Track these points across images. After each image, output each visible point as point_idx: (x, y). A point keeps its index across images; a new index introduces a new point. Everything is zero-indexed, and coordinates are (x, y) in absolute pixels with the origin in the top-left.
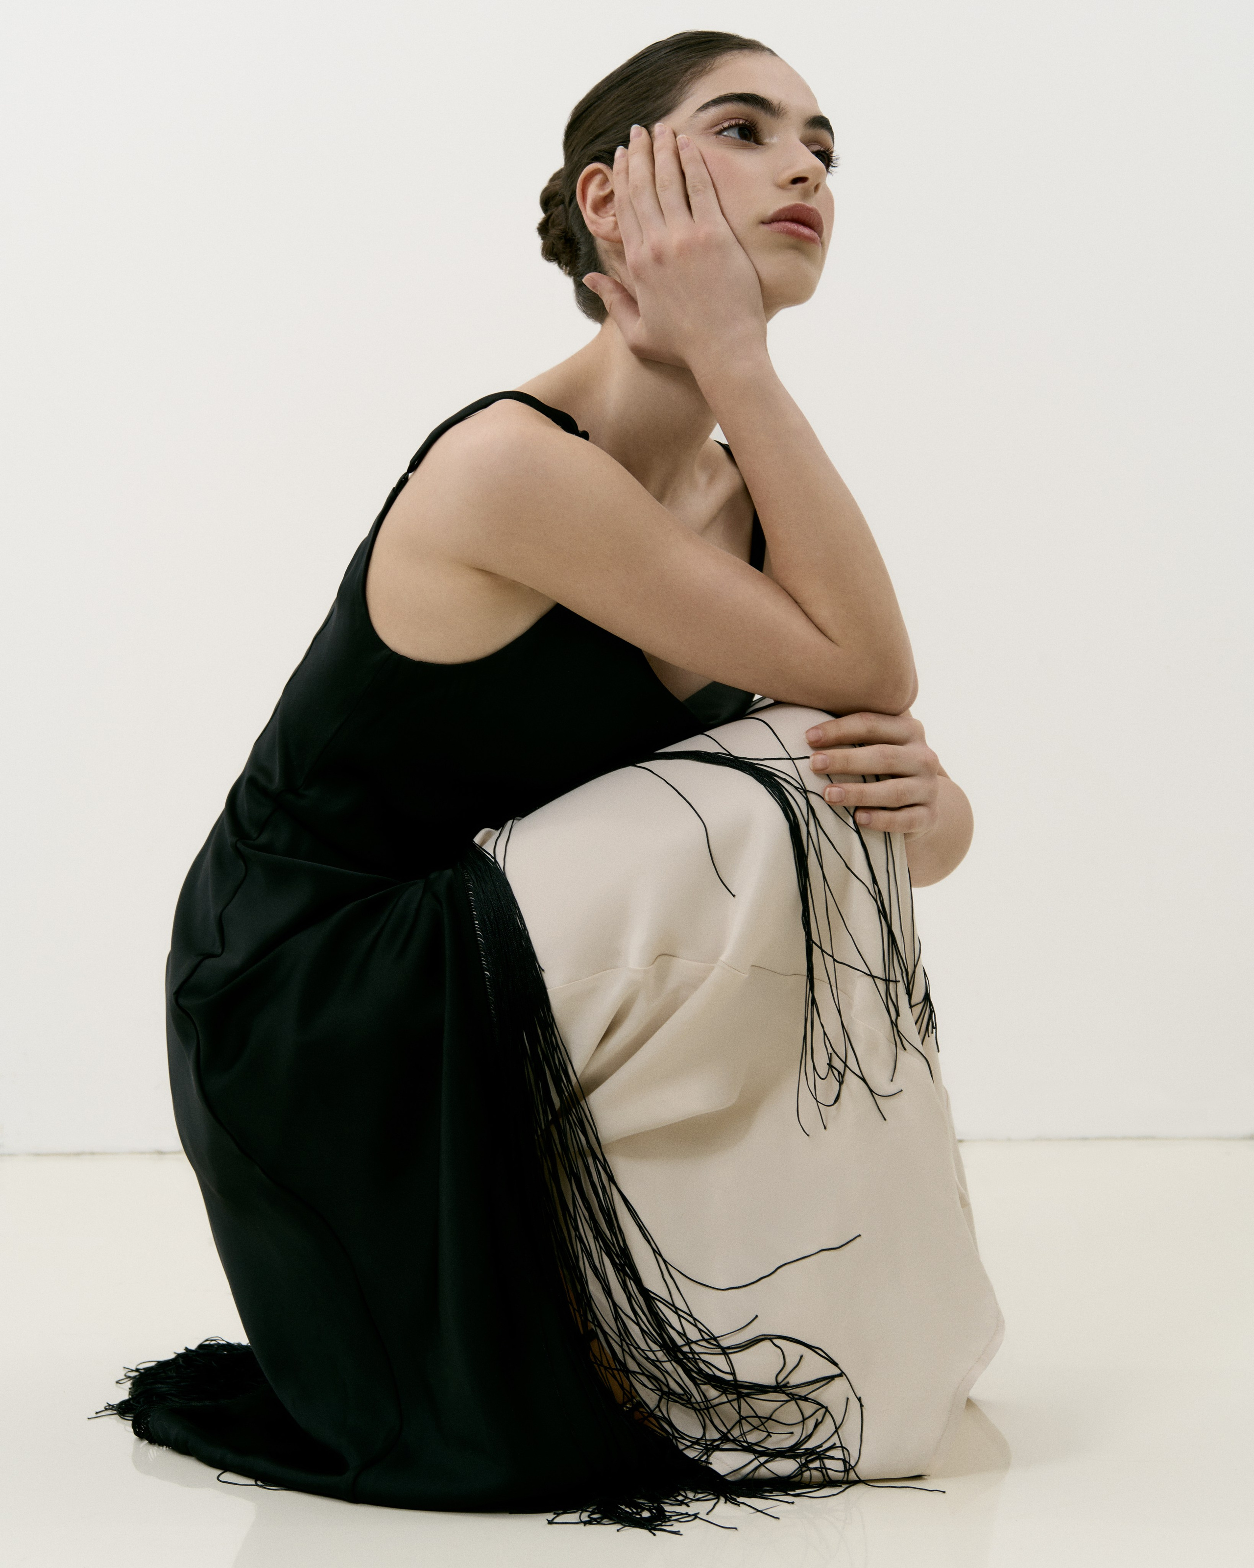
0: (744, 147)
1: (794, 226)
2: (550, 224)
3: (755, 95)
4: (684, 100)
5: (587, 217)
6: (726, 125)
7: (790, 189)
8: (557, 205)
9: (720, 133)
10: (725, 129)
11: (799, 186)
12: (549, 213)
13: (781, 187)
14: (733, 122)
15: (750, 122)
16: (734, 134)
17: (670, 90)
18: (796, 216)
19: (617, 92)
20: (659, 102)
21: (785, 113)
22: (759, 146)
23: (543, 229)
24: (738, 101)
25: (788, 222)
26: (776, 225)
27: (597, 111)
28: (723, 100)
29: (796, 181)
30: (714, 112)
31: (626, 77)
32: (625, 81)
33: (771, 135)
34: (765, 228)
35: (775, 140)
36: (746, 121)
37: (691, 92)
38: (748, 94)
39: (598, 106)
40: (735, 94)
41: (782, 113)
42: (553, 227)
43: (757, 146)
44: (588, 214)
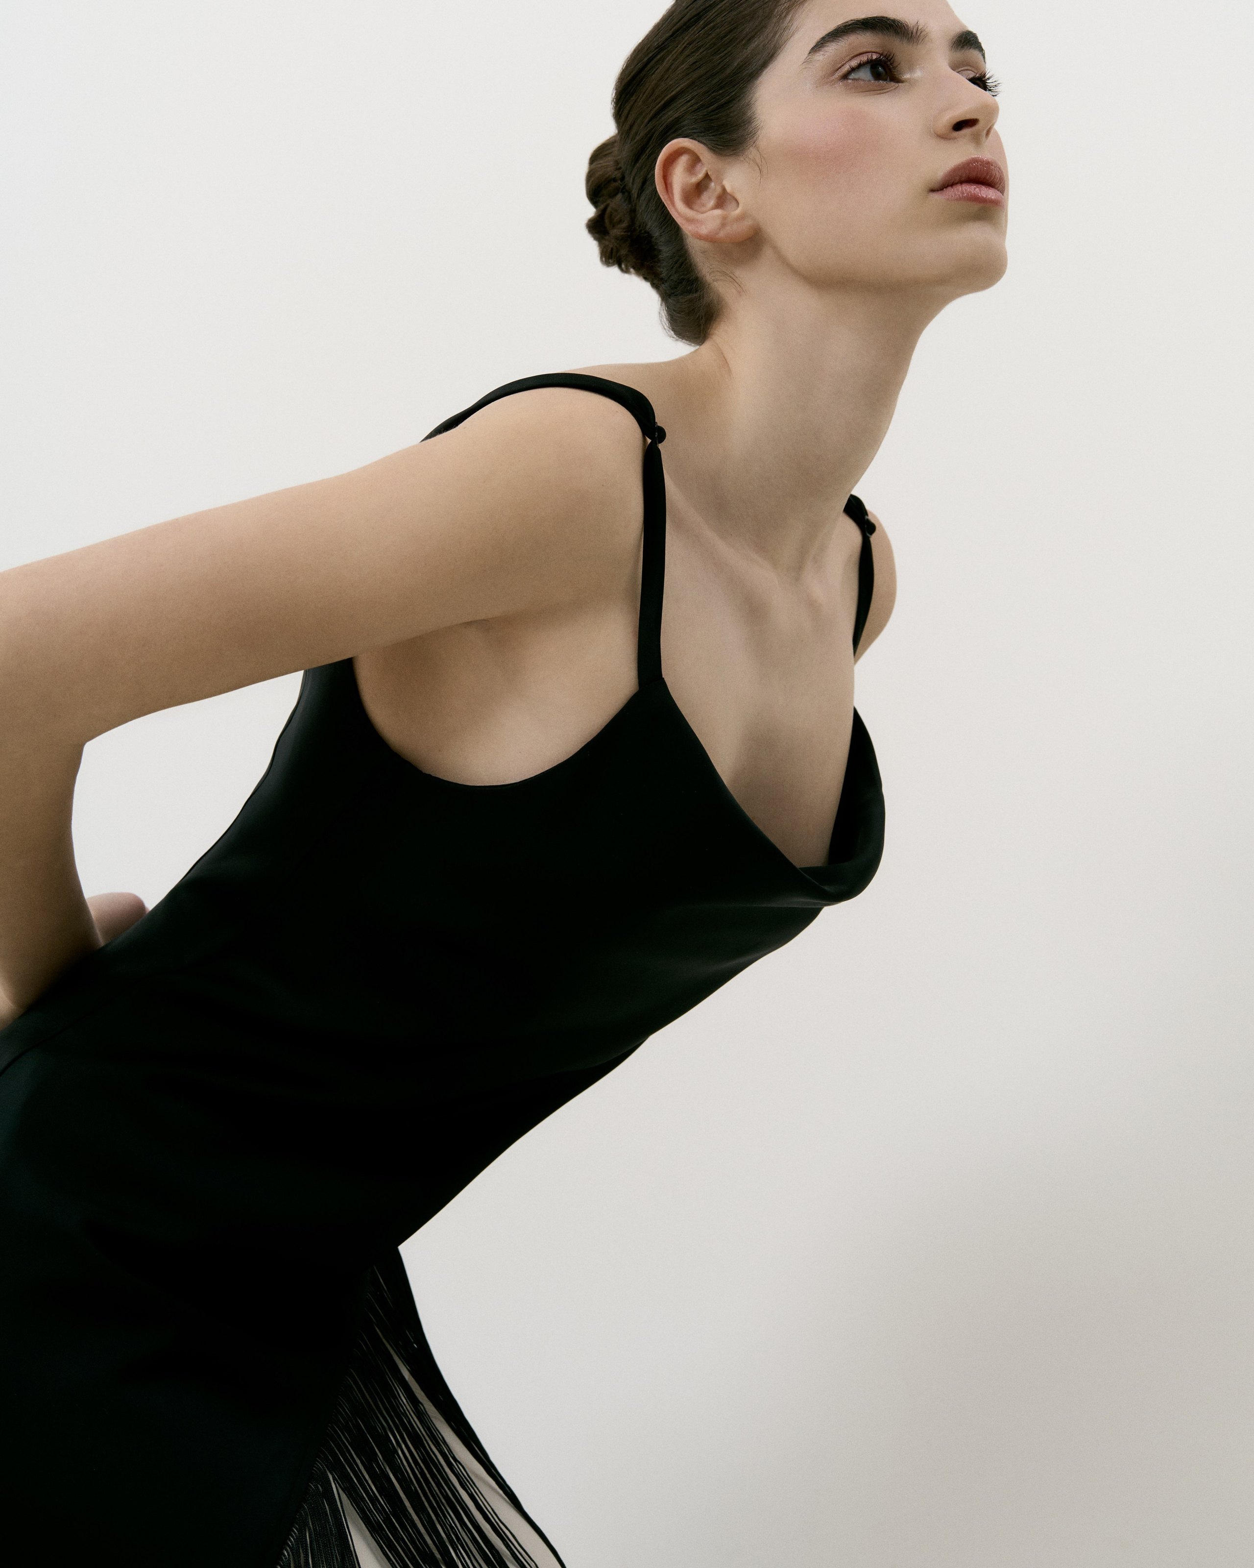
0: (880, 91)
1: (975, 189)
2: (607, 221)
3: (884, 17)
4: (788, 39)
5: (679, 213)
6: (854, 63)
7: (955, 138)
8: (612, 195)
9: (845, 77)
10: (853, 70)
11: (966, 131)
12: (602, 207)
13: (942, 137)
14: (864, 58)
15: (885, 57)
16: (865, 74)
17: (765, 27)
18: (973, 175)
19: (686, 38)
20: (753, 45)
21: (925, 37)
22: (900, 84)
23: (596, 227)
24: (864, 29)
25: (966, 184)
26: (951, 192)
27: (662, 68)
28: (844, 32)
29: (960, 125)
30: (833, 49)
31: (696, 15)
32: (696, 22)
33: (911, 68)
34: (936, 196)
35: (918, 74)
36: (881, 54)
37: (796, 24)
38: (874, 19)
39: (662, 59)
40: (858, 21)
41: (921, 38)
42: (613, 226)
43: (897, 85)
44: (678, 209)
